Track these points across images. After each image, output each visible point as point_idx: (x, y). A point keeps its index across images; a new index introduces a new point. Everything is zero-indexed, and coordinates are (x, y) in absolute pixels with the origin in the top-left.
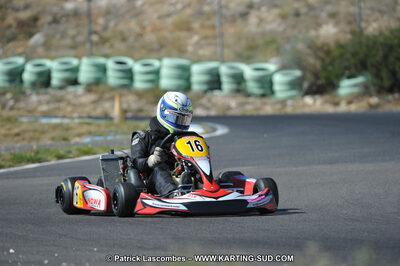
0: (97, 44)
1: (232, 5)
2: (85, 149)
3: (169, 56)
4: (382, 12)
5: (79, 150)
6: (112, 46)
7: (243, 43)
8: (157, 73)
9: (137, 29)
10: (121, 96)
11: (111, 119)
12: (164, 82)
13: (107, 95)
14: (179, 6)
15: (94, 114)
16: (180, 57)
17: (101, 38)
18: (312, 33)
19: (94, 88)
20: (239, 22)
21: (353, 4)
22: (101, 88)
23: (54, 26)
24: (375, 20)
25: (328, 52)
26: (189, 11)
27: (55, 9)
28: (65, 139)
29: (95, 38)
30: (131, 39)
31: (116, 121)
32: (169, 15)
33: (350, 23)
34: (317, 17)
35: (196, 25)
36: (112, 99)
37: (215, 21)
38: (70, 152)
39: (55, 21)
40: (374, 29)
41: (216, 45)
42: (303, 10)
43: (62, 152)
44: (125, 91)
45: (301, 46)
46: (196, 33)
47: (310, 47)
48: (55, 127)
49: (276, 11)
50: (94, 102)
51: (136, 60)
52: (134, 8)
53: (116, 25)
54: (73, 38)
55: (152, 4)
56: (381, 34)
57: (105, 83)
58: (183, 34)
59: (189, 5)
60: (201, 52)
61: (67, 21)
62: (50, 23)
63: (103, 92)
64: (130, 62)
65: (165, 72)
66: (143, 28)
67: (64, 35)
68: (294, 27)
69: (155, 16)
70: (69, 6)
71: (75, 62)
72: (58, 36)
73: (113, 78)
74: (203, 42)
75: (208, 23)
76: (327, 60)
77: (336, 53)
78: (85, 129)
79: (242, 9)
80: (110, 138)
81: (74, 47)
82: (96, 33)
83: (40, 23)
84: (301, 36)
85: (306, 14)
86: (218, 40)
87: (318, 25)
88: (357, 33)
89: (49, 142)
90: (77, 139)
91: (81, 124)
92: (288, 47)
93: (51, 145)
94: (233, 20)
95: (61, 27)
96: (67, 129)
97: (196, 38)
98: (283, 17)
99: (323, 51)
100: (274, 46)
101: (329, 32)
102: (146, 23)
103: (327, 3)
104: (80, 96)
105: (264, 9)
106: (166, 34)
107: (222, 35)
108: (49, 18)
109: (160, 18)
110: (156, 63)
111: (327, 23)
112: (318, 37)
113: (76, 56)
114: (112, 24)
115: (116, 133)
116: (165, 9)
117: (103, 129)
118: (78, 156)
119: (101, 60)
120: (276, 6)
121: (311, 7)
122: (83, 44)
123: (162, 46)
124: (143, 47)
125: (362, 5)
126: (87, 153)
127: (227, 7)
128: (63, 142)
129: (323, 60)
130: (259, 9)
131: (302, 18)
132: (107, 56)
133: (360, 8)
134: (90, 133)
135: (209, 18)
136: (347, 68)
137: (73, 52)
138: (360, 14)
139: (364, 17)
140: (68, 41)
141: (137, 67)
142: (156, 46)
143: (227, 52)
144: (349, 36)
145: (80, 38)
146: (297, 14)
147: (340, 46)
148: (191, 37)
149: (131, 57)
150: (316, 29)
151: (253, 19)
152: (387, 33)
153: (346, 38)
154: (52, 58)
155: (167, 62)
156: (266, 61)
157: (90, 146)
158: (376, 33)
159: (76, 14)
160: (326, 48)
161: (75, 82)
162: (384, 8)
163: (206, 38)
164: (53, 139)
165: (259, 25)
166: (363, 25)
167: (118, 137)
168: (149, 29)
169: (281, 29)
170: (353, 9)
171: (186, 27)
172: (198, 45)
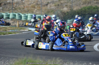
0: (14, 10)
1: (44, 3)
2: (10, 33)
3: (30, 13)
4: (77, 5)
5: (8, 33)
6: (17, 10)
7: (46, 11)
8: (27, 17)
9: (23, 7)
10: (18, 21)
11: (16, 26)
12: (29, 19)
13: (16, 21)
14: (33, 2)
15: (13, 25)
16: (32, 13)
17: (15, 8)
18: (62, 9)
19: (13, 19)
20: (46, 6)
21: (71, 3)
22: (14, 19)
23: (5, 5)
24: (76, 7)
25: (65, 14)
26: (35, 4)
27: (5, 2)
28: (6, 30)
29: (13, 8)
30: (22, 9)
31: (17, 27)
32: (30, 4)
33: (70, 7)
34: (63, 6)
35: (36, 7)
36: (17, 22)
37: (40, 6)
38: (6, 33)
39: (5, 4)
40: (75, 9)
41: (40, 11)
42: (60, 4)
43: (5, 33)
44: (20, 20)
45: (59, 12)
46: (36, 8)
47: (61, 12)
48: (3, 28)
49: (54, 4)
50: (13, 23)
51: (22, 14)
52: (23, 2)
53: (18, 6)
54: (9, 8)
55: (26, 2)
56: (77, 10)
57: (15, 19)
58: (33, 8)
59: (35, 2)
60: (37, 12)
61: (8, 5)
62: (4, 5)
63: (15, 20)
64: (21, 14)
65: (29, 17)
66: (24, 7)
67: (7, 7)
68: (58, 8)
69: (27, 4)
70: (8, 1)
71: (9, 14)
72: (5, 8)
73: (17, 17)
74: (38, 10)
75: (39, 6)
76: (65, 15)
77: (67, 14)
78: (10, 28)
79: (46, 3)
80: (15, 30)
81: (9, 10)
82: (14, 7)
83: (1, 5)
84: (59, 10)
85: (60, 5)
86: (41, 10)
87: (63, 8)
88: (72, 10)
89: (2, 31)
90: (8, 31)
91: (9, 27)
92: (56, 12)
93: (3, 32)
94: (44, 6)
95: (6, 6)
96: (6, 28)
97: (36, 9)
98: (55, 6)
99: (64, 13)
100: (53, 12)
101: (65, 9)
102: (25, 6)
103: (65, 3)
104: (10, 21)
105: (51, 4)
106: (29, 8)
107: (42, 9)
108: (4, 4)
109: (28, 5)
110: (27, 15)
111: (65, 7)
112: (63, 10)
113: (9, 12)
114: (17, 6)
115: (17, 29)
116: (29, 3)
117: (14, 28)
118: (8, 34)
119: (15, 13)
120: (54, 3)
121: (62, 4)
122: (11, 9)
123: (28, 11)
124: (24, 11)
125: (73, 4)
126: (10, 34)
127: (43, 3)
128: (5, 31)
129: (64, 15)
130: (50, 4)
131: (60, 6)
132: (16, 13)
133: (72, 4)
134: (11, 29)
135: (39, 5)
136: (69, 17)
137: (8, 11)
138: (72, 6)
139: (73, 6)
140: (8, 9)
141: (23, 15)
142: (27, 11)
143: (43, 13)
144: (70, 10)
145: (10, 8)
146: (58, 5)
147: (67, 12)
148: (35, 9)
149: (21, 13)
150: (62, 8)
151: (49, 6)
152: (78, 10)
153: (69, 11)
154: (4, 13)
155: (29, 14)
156: (51, 15)
157: (11, 32)
158: (76, 10)
159: (10, 3)
160: (65, 13)
161: (9, 18)
162: (78, 4)
163: (38, 9)
164: (3, 30)
165: (50, 7)
166: (73, 8)
167: (17, 30)
168: (26, 7)
169: (55, 8)
170: (71, 4)
171: (34, 7)
172: (36, 11)
